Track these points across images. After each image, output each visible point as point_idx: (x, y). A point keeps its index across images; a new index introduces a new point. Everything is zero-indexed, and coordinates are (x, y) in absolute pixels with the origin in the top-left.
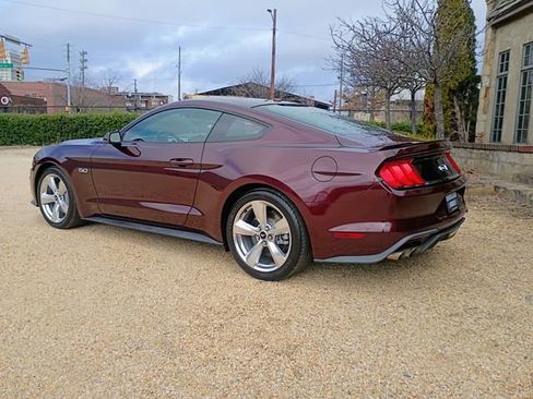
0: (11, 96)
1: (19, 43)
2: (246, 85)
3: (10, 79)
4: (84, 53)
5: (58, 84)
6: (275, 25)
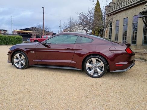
6: (44, 11)
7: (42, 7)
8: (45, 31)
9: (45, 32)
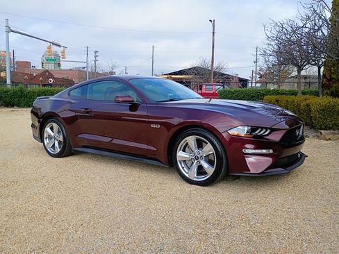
0: (54, 78)
1: (60, 46)
2: (195, 68)
3: (53, 69)
4: (96, 52)
5: (81, 71)
6: (214, 29)
7: (211, 21)
8: (215, 73)
9: (216, 77)
